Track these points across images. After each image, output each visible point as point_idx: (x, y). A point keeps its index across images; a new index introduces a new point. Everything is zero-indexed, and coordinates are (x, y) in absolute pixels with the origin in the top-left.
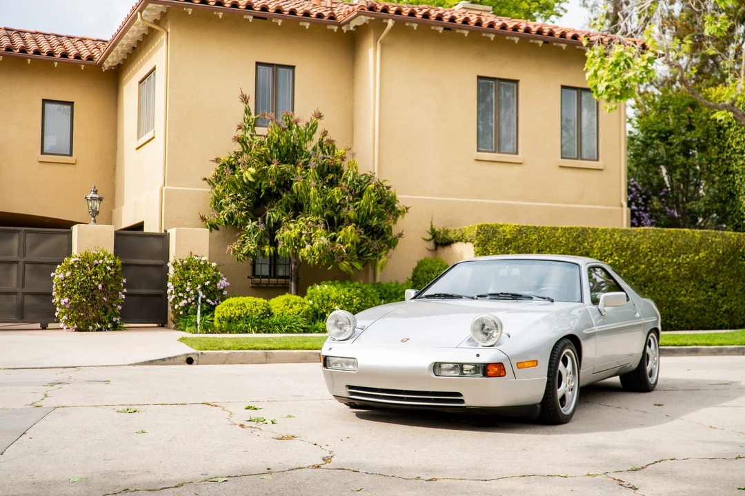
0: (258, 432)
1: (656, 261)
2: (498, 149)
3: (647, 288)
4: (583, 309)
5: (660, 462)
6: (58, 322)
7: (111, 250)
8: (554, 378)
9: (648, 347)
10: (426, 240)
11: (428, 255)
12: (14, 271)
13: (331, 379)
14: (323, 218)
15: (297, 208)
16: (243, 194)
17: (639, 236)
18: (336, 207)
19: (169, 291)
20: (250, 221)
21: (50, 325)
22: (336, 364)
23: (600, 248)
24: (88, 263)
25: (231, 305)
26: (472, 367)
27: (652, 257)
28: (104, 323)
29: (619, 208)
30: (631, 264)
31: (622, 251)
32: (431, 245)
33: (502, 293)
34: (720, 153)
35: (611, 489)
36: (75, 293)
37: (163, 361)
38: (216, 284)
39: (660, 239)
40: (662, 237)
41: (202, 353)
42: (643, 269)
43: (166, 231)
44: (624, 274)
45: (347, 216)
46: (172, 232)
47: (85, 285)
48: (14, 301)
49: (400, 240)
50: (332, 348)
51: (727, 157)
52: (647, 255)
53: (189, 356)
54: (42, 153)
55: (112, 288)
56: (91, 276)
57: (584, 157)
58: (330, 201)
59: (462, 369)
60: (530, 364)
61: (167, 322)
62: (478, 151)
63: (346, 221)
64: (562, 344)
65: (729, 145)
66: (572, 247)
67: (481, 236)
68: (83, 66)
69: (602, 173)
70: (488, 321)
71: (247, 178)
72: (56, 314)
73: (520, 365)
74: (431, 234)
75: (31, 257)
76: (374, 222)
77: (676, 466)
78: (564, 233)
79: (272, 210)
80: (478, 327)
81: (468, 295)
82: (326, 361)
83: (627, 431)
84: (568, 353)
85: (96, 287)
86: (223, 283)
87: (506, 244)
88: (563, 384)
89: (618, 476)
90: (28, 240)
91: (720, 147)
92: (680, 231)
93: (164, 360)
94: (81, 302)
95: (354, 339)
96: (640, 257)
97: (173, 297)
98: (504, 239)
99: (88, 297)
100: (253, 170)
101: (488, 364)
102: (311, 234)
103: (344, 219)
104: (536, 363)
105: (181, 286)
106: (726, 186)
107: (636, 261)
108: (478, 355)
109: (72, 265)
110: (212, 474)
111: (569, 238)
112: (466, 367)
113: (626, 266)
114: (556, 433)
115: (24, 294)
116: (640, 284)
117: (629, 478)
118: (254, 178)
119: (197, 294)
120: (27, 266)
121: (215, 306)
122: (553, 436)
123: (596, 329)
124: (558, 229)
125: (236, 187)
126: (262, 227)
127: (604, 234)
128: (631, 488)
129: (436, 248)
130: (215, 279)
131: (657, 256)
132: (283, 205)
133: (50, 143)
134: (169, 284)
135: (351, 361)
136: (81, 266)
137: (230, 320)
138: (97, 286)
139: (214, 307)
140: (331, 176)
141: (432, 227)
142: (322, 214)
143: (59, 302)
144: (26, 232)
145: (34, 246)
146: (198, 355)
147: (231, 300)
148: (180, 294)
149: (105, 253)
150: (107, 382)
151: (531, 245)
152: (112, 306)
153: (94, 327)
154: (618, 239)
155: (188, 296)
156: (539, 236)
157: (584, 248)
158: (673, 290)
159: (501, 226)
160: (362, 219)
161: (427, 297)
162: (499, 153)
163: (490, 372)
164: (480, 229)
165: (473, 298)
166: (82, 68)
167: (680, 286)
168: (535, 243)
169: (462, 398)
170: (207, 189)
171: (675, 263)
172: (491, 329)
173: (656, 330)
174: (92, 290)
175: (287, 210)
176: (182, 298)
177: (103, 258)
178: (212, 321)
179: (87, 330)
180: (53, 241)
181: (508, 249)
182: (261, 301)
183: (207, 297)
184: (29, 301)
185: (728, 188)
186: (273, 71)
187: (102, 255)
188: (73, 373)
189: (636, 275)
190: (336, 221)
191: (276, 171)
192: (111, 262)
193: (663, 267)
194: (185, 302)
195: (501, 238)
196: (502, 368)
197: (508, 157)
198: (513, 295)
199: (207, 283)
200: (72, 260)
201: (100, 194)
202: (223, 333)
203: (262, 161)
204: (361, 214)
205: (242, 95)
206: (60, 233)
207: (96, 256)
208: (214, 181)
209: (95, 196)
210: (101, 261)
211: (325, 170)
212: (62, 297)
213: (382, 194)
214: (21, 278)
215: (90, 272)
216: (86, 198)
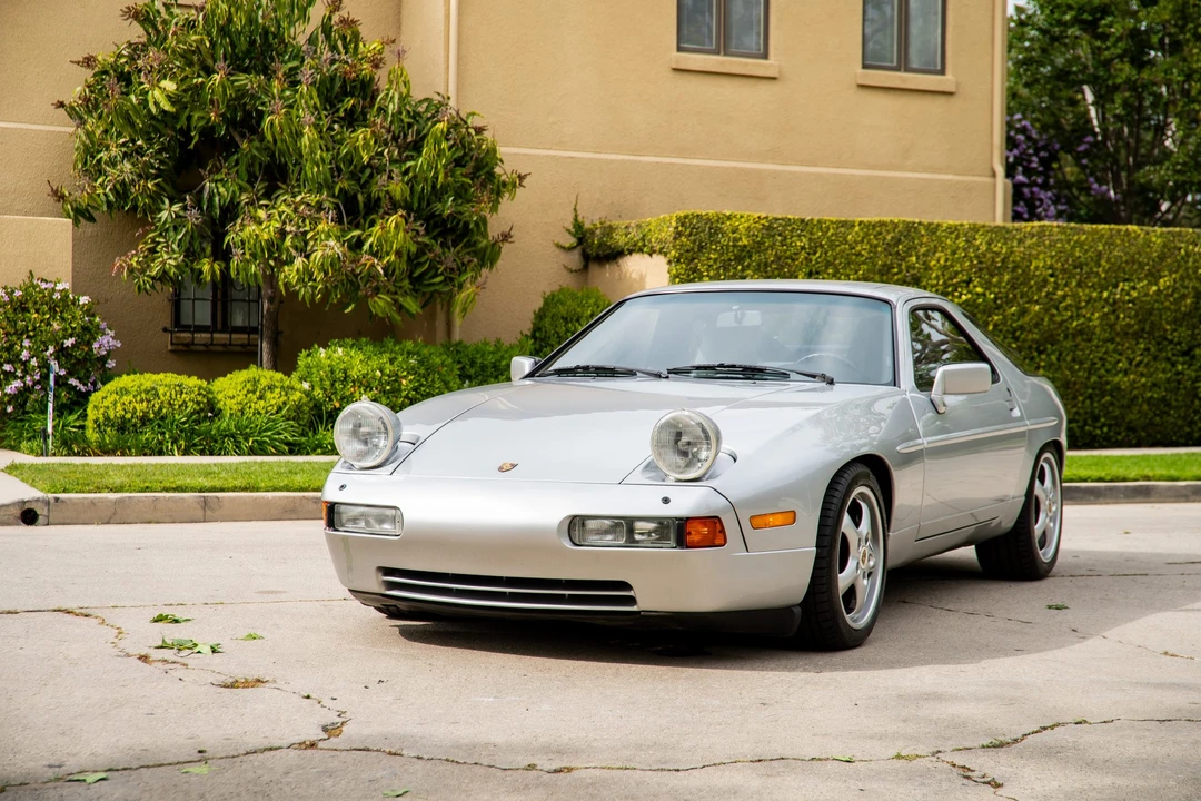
0: (181, 672)
1: (1064, 297)
2: (724, 47)
3: (1043, 357)
4: (898, 398)
5: (1052, 727)
8: (831, 550)
9: (1037, 482)
10: (563, 248)
11: (567, 281)
13: (345, 554)
14: (333, 196)
15: (274, 175)
16: (149, 140)
17: (1028, 242)
18: (363, 174)
20: (167, 201)
22: (354, 520)
23: (945, 267)
25: (124, 391)
26: (652, 526)
27: (1056, 289)
29: (988, 180)
30: (1010, 303)
31: (992, 276)
32: (574, 259)
33: (722, 366)
35: (945, 786)
38: (89, 344)
39: (1073, 248)
40: (1080, 244)
41: (57, 499)
42: (1037, 314)
44: (996, 325)
45: (387, 192)
49: (506, 248)
50: (348, 484)
52: (1045, 283)
53: (27, 506)
57: (914, 64)
58: (349, 160)
59: (631, 531)
60: (779, 519)
62: (679, 49)
63: (385, 203)
64: (849, 476)
66: (884, 265)
67: (684, 239)
69: (953, 100)
70: (687, 426)
71: (156, 104)
73: (757, 522)
74: (574, 236)
76: (448, 207)
77: (1086, 736)
78: (867, 235)
79: (218, 176)
80: (668, 437)
81: (650, 369)
82: (332, 514)
83: (984, 663)
84: (863, 496)
86: (105, 342)
87: (739, 259)
88: (851, 564)
89: (960, 760)
92: (1119, 231)
95: (394, 465)
96: (1031, 287)
98: (734, 246)
100: (169, 85)
101: (688, 519)
102: (305, 233)
103: (379, 199)
104: (792, 517)
105: (8, 349)
107: (1021, 297)
108: (666, 501)
110: (71, 765)
111: (876, 246)
112: (639, 525)
113: (999, 307)
114: (834, 668)
116: (1030, 347)
117: (984, 764)
118: (173, 104)
119: (45, 366)
121: (88, 393)
122: (826, 676)
123: (925, 442)
124: (853, 226)
125: (133, 125)
126: (193, 217)
127: (953, 236)
129: (586, 268)
130: (88, 333)
131: (1066, 285)
132: (242, 168)
135: (390, 514)
137: (122, 426)
139: (86, 396)
140: (349, 103)
141: (576, 220)
142: (331, 188)
146: (47, 503)
147: (125, 381)
148: (7, 368)
151: (793, 260)
154: (983, 248)
155: (25, 372)
156: (810, 240)
157: (908, 268)
158: (1101, 359)
159: (729, 218)
160: (421, 199)
161: (560, 372)
162: (725, 54)
163: (694, 537)
164: (682, 225)
165: (658, 376)
167: (1115, 351)
168: (803, 255)
169: (631, 593)
170: (66, 126)
171: (1106, 300)
172: (695, 444)
173: (1055, 446)
175: (252, 179)
176: (10, 376)
178: (82, 427)
181: (743, 270)
182: (193, 381)
183: (70, 373)
189: (1021, 328)
190: (361, 205)
191: (225, 91)
193: (1079, 308)
194: (17, 384)
195: (728, 245)
196: (719, 528)
197: (746, 64)
198: (746, 369)
199: (69, 342)
202: (106, 454)
203: (191, 64)
204: (418, 188)
208: (83, 109)
211: (337, 88)
213: (464, 144)
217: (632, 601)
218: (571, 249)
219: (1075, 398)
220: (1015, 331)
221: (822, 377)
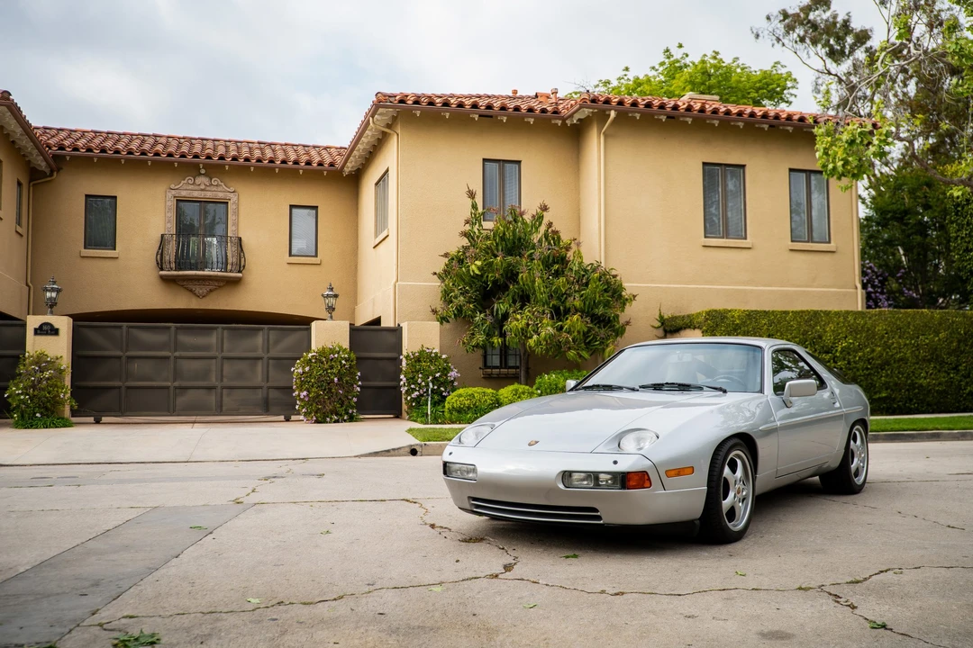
1: (893, 343)
2: (726, 235)
3: (884, 371)
6: (299, 414)
7: (346, 345)
8: (717, 487)
9: (852, 442)
10: (655, 327)
12: (259, 367)
14: (550, 308)
15: (524, 299)
16: (471, 287)
17: (874, 318)
18: (562, 297)
19: (402, 383)
20: (478, 313)
21: (293, 418)
22: (455, 471)
23: (833, 331)
24: (325, 357)
25: (460, 396)
26: (608, 477)
27: (889, 339)
28: (341, 415)
29: (854, 291)
31: (857, 334)
32: (660, 332)
34: (958, 231)
36: (313, 386)
37: (387, 453)
38: (446, 375)
39: (896, 320)
40: (899, 319)
41: (425, 444)
42: (880, 352)
43: (399, 325)
44: (860, 357)
45: (573, 305)
46: (404, 326)
47: (321, 379)
48: (260, 394)
49: (628, 327)
52: (883, 337)
53: (413, 447)
54: (290, 255)
55: (347, 381)
56: (327, 370)
57: (815, 240)
58: (556, 291)
59: (597, 479)
60: (684, 471)
61: (401, 414)
62: (705, 237)
63: (573, 310)
64: (727, 446)
66: (804, 331)
67: (709, 322)
68: (325, 173)
69: (835, 255)
71: (473, 271)
72: (297, 407)
73: (669, 473)
74: (660, 322)
75: (273, 353)
76: (600, 311)
78: (795, 317)
79: (501, 301)
81: (630, 385)
84: (738, 456)
85: (332, 381)
86: (453, 374)
87: (735, 330)
88: (731, 495)
90: (271, 337)
91: (958, 225)
92: (918, 312)
93: (388, 451)
94: (319, 395)
96: (876, 339)
97: (406, 388)
98: (733, 324)
99: (325, 390)
100: (479, 263)
101: (628, 473)
102: (538, 324)
103: (570, 308)
104: (691, 470)
105: (413, 378)
106: (966, 264)
107: (872, 344)
108: (615, 462)
109: (310, 360)
111: (800, 322)
112: (602, 476)
113: (861, 349)
115: (269, 388)
116: (877, 367)
118: (480, 271)
119: (427, 385)
120: (271, 361)
123: (778, 424)
124: (789, 313)
125: (463, 280)
126: (490, 320)
127: (838, 316)
128: (849, 606)
129: (665, 335)
130: (445, 371)
131: (893, 338)
132: (510, 297)
133: (298, 245)
134: (402, 377)
135: (470, 468)
136: (319, 361)
137: (459, 411)
139: (445, 397)
140: (556, 267)
141: (660, 315)
142: (548, 304)
143: (299, 395)
144: (270, 329)
145: (277, 342)
146: (421, 446)
147: (461, 391)
148: (413, 386)
149: (340, 347)
150: (321, 475)
151: (761, 329)
152: (348, 399)
153: (331, 418)
154: (852, 321)
155: (420, 388)
156: (769, 320)
158: (912, 372)
159: (730, 311)
160: (588, 308)
161: (586, 388)
162: (727, 238)
163: (632, 483)
164: (708, 315)
165: (633, 390)
166: (325, 175)
167: (919, 368)
168: (766, 327)
169: (598, 514)
170: (437, 283)
171: (914, 344)
173: (862, 422)
175: (514, 302)
176: (414, 390)
177: (338, 353)
178: (443, 412)
179: (325, 422)
180: (293, 338)
181: (737, 335)
182: (490, 391)
184: (273, 394)
186: (499, 166)
187: (337, 349)
188: (298, 467)
189: (872, 358)
190: (562, 311)
191: (502, 264)
192: (346, 356)
193: (900, 349)
194: (417, 393)
195: (729, 324)
196: (646, 477)
197: (737, 242)
198: (680, 385)
199: (438, 375)
200: (310, 355)
201: (335, 292)
202: (453, 423)
203: (488, 253)
204: (587, 303)
205: (469, 191)
206: (300, 329)
207: (332, 351)
208: (445, 275)
209: (331, 293)
210: (336, 356)
211: (551, 261)
212: (301, 391)
213: (608, 283)
214: (265, 373)
215: (326, 366)
216: (323, 295)
217: (599, 518)
218: (658, 327)
219: (900, 390)
220: (869, 360)
221: (720, 389)
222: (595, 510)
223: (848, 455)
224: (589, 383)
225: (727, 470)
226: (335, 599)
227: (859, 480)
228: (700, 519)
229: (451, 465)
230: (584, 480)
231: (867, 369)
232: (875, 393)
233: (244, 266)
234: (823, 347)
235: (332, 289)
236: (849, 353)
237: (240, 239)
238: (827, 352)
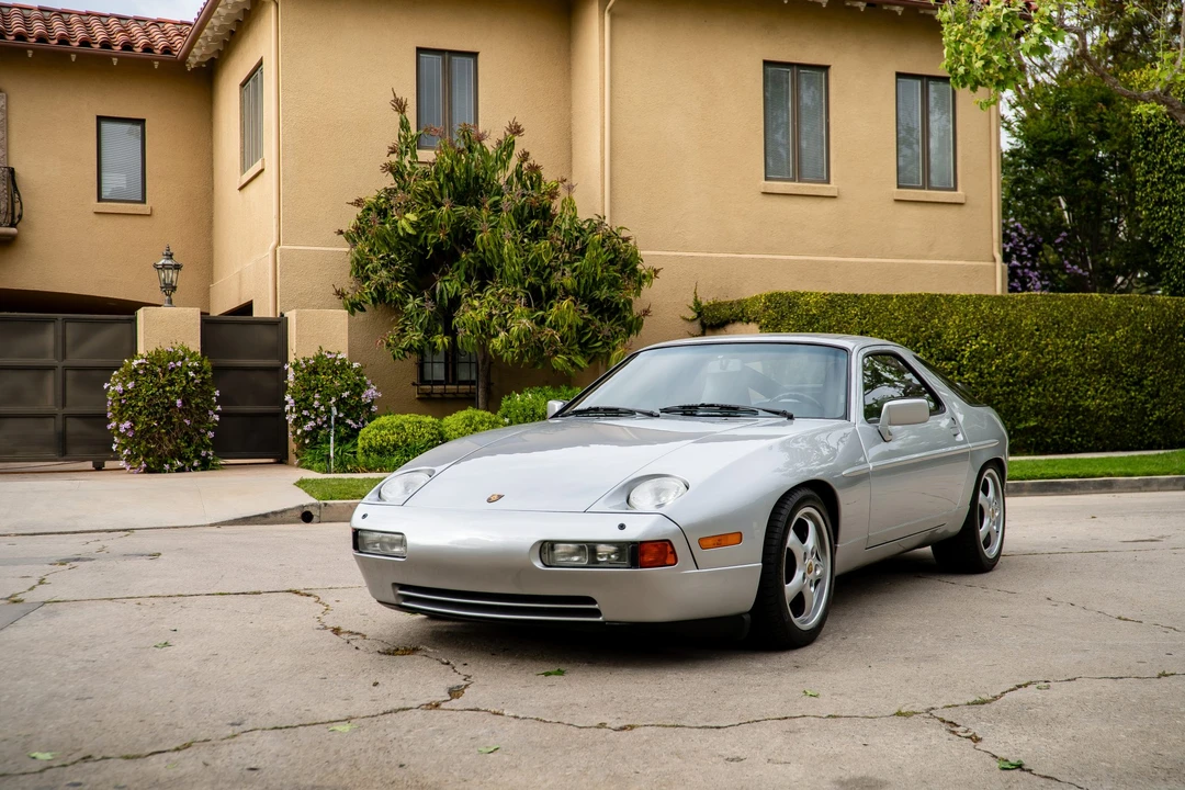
0: (359, 641)
1: (1047, 345)
2: (798, 176)
3: (1033, 388)
4: (848, 430)
6: (117, 459)
7: (195, 346)
8: (777, 563)
9: (981, 494)
10: (688, 320)
12: (50, 382)
13: (371, 573)
14: (524, 288)
15: (484, 274)
16: (399, 254)
17: (1019, 307)
18: (543, 271)
19: (287, 408)
20: (411, 297)
21: (108, 464)
23: (958, 326)
24: (160, 366)
25: (382, 427)
26: (611, 549)
28: (188, 460)
29: (990, 264)
30: (1007, 350)
31: (994, 331)
32: (695, 326)
33: (703, 405)
34: (1148, 172)
36: (140, 413)
37: (262, 519)
38: (359, 395)
39: (1053, 310)
40: (1057, 307)
41: (326, 504)
42: (1027, 358)
43: (282, 315)
44: (997, 367)
45: (561, 284)
46: (291, 316)
47: (155, 401)
48: (51, 427)
49: (646, 320)
51: (1159, 178)
52: (1032, 335)
53: (306, 509)
54: (100, 199)
55: (197, 405)
56: (163, 387)
57: (935, 184)
58: (534, 263)
59: (593, 553)
60: (728, 539)
61: (287, 457)
62: (766, 179)
63: (560, 293)
64: (793, 500)
65: (1162, 160)
66: (914, 326)
67: (770, 311)
68: (156, 64)
69: (963, 208)
71: (403, 229)
72: (114, 447)
73: (704, 544)
74: (695, 311)
75: (73, 360)
76: (603, 293)
78: (902, 304)
79: (447, 278)
81: (642, 409)
82: (356, 539)
84: (809, 515)
85: (173, 405)
86: (370, 393)
88: (798, 575)
90: (69, 333)
91: (1147, 163)
92: (1085, 297)
93: (264, 516)
94: (149, 428)
96: (1022, 339)
97: (294, 416)
98: (806, 315)
99: (161, 419)
100: (412, 217)
101: (642, 542)
102: (506, 314)
103: (556, 289)
104: (739, 537)
105: (305, 400)
106: (1157, 224)
107: (1016, 346)
108: (622, 527)
109: (135, 370)
111: (909, 312)
112: (602, 548)
113: (999, 354)
115: (66, 417)
116: (1023, 382)
118: (414, 228)
119: (329, 411)
120: (69, 373)
121: (359, 429)
123: (871, 466)
124: (892, 298)
125: (388, 244)
126: (429, 307)
127: (965, 303)
128: (970, 737)
129: (704, 333)
130: (358, 388)
131: (1047, 337)
132: (462, 271)
133: (113, 182)
134: (288, 397)
135: (398, 539)
136: (149, 371)
137: (381, 451)
138: (174, 403)
139: (357, 431)
140: (534, 223)
141: (696, 300)
142: (522, 283)
143: (117, 428)
144: (66, 320)
145: (79, 342)
146: (319, 507)
147: (383, 420)
148: (305, 413)
149: (186, 350)
150: (157, 555)
152: (199, 433)
153: (172, 465)
154: (987, 311)
155: (317, 415)
156: (861, 309)
158: (1075, 389)
159: (802, 295)
160: (585, 289)
161: (577, 413)
162: (799, 181)
163: (647, 558)
164: (770, 300)
165: (651, 415)
166: (156, 67)
167: (1085, 383)
168: (856, 320)
169: (597, 606)
170: (343, 247)
171: (1077, 347)
173: (997, 464)
174: (167, 409)
175: (469, 279)
176: (307, 418)
177: (183, 359)
178: (355, 453)
179: (160, 470)
180: (106, 335)
182: (429, 419)
183: (347, 416)
184: (74, 427)
185: (1161, 228)
186: (444, 61)
187: (181, 353)
188: (116, 543)
189: (1016, 368)
190: (544, 293)
191: (449, 218)
192: (196, 364)
193: (1057, 353)
194: (312, 424)
195: (802, 315)
196: (669, 549)
197: (815, 188)
198: (722, 408)
199: (345, 394)
200: (135, 362)
201: (177, 260)
202: (370, 470)
203: (426, 201)
204: (583, 281)
205: (396, 101)
206: (118, 321)
207: (173, 356)
208: (355, 235)
209: (169, 262)
210: (179, 364)
211: (526, 214)
212: (121, 420)
213: (615, 250)
214: (60, 393)
215: (163, 381)
216: (155, 266)
217: (597, 613)
218: (693, 320)
219: (1057, 417)
220: (1012, 369)
221: (784, 414)
222: (591, 601)
223: (975, 513)
224: (583, 405)
225: (792, 537)
226: (178, 749)
227: (990, 551)
228: (749, 612)
229: (365, 534)
230: (573, 554)
231: (1008, 384)
232: (1020, 421)
233: (20, 216)
234: (942, 352)
235: (170, 256)
236: (981, 360)
237: (12, 171)
238: (950, 359)
